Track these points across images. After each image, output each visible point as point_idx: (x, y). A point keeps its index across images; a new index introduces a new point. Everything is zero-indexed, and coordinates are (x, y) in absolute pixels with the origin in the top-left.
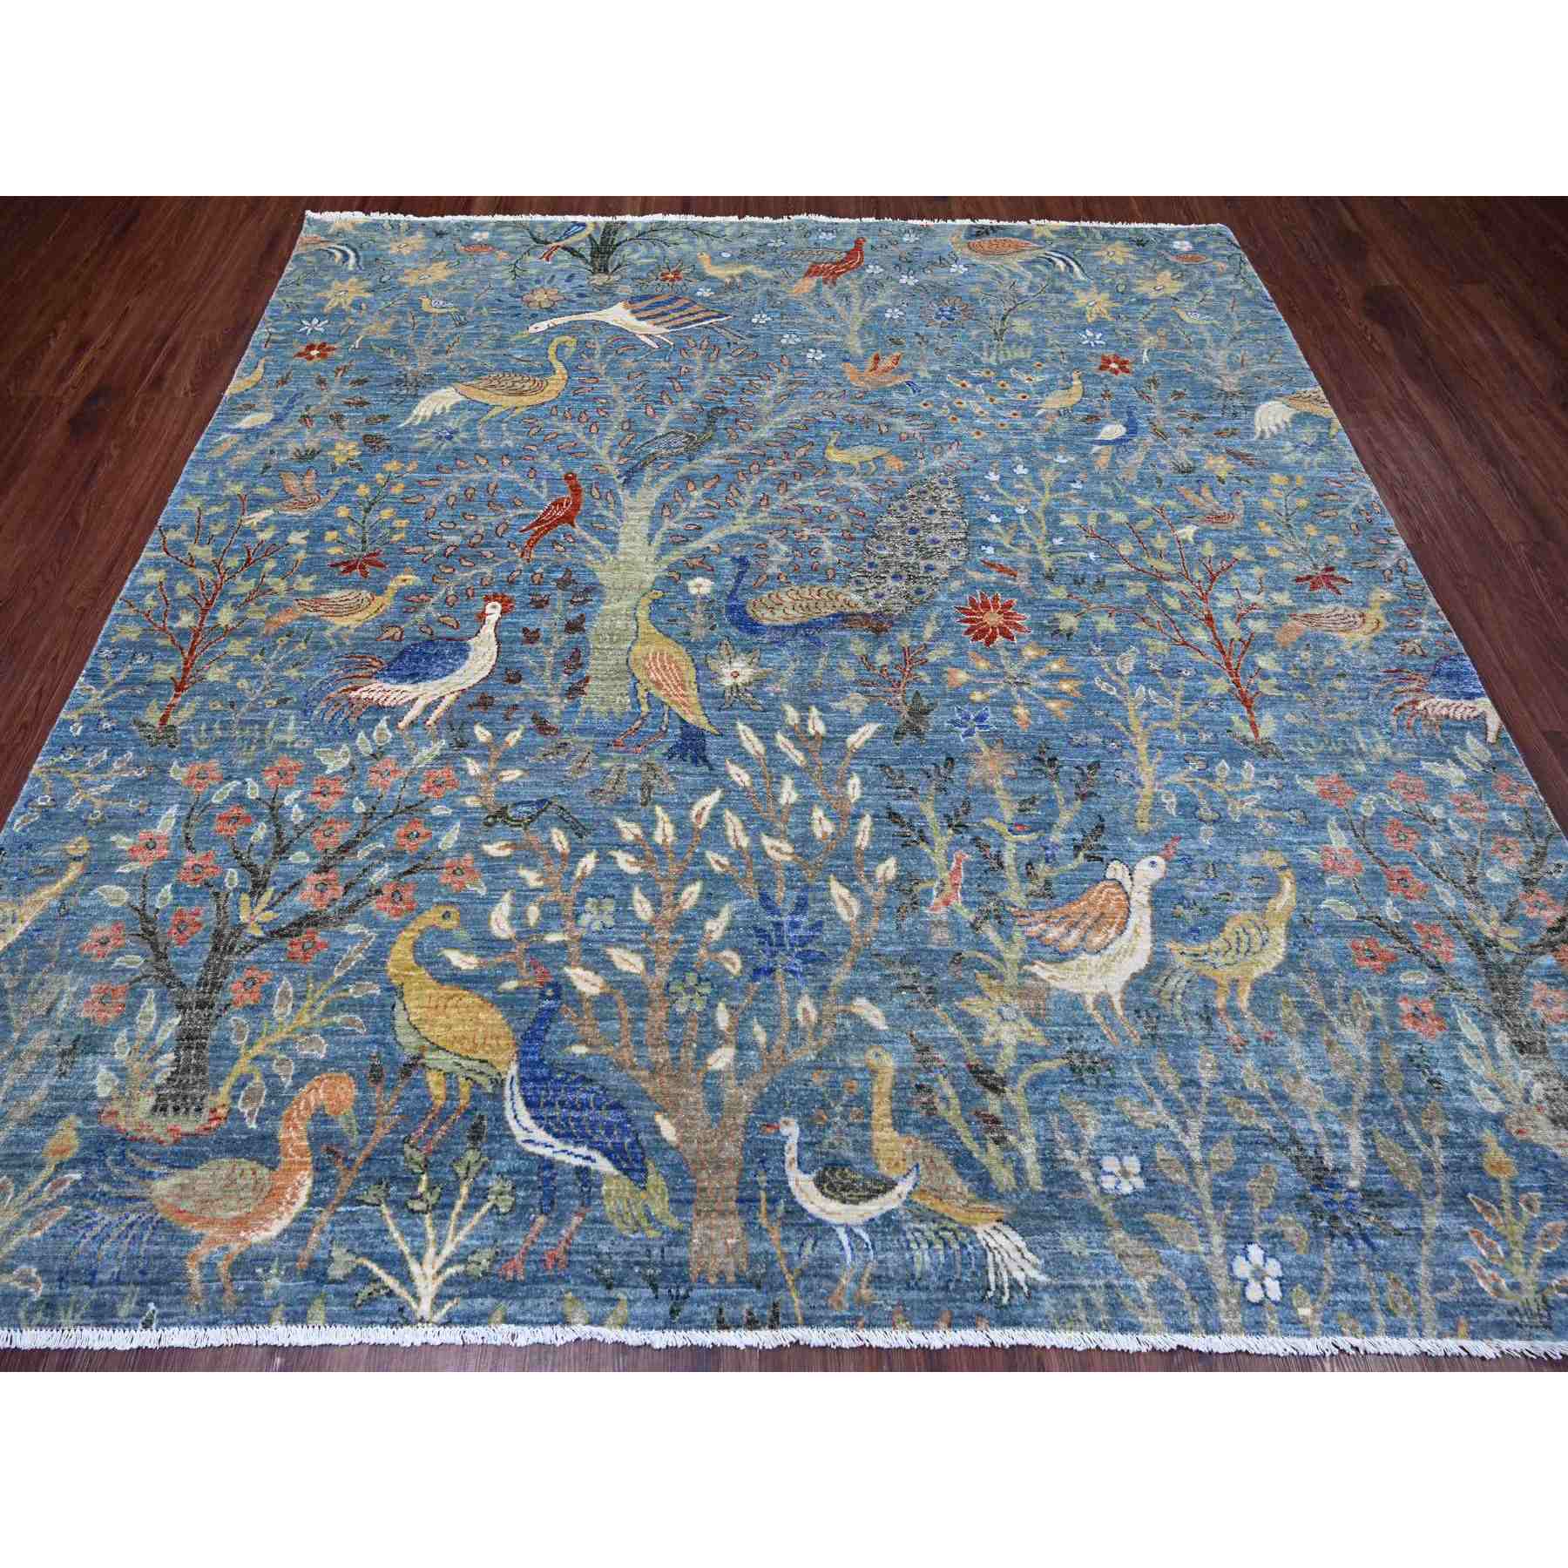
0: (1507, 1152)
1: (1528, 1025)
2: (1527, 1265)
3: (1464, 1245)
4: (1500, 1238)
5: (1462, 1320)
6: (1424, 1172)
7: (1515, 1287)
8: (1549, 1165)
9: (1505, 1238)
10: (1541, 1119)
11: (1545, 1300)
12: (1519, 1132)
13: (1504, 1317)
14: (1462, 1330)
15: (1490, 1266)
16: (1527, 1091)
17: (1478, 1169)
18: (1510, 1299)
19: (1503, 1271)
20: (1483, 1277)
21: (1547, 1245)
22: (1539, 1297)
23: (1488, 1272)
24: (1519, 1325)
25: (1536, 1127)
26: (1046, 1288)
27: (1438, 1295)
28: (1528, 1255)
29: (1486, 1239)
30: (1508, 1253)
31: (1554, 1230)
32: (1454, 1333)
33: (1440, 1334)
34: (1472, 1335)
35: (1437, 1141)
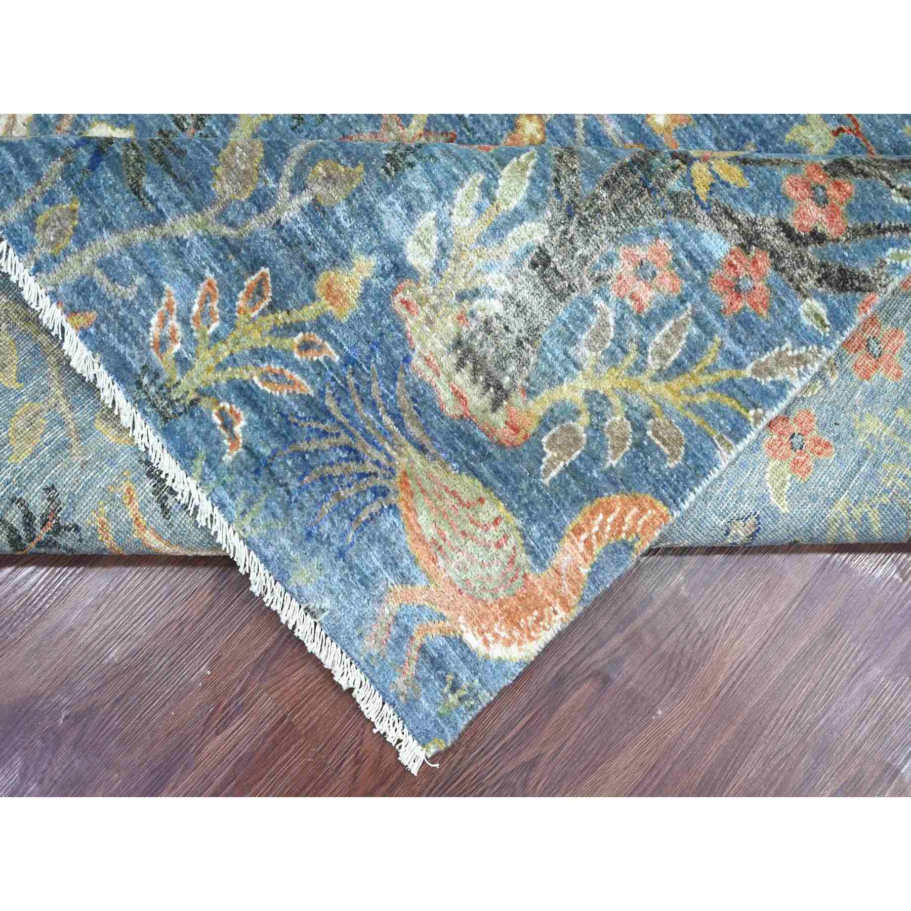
0: (363, 297)
1: (584, 260)
2: (221, 367)
3: (187, 282)
4: (229, 320)
5: (93, 315)
6: (253, 199)
7: (183, 363)
8: (387, 353)
9: (234, 327)
10: (449, 326)
11: (193, 403)
12: (406, 304)
13: (136, 366)
14: (81, 320)
15: (185, 322)
16: (476, 293)
17: (312, 270)
18: (164, 363)
19: (190, 340)
20: (164, 321)
21: (265, 378)
22: (192, 396)
23: (173, 322)
24: (139, 384)
25: (430, 322)
27: (97, 273)
28: (233, 360)
29: (215, 304)
30: (216, 337)
31: (291, 383)
32: (71, 311)
33: (54, 296)
34: (84, 335)
35: (306, 198)
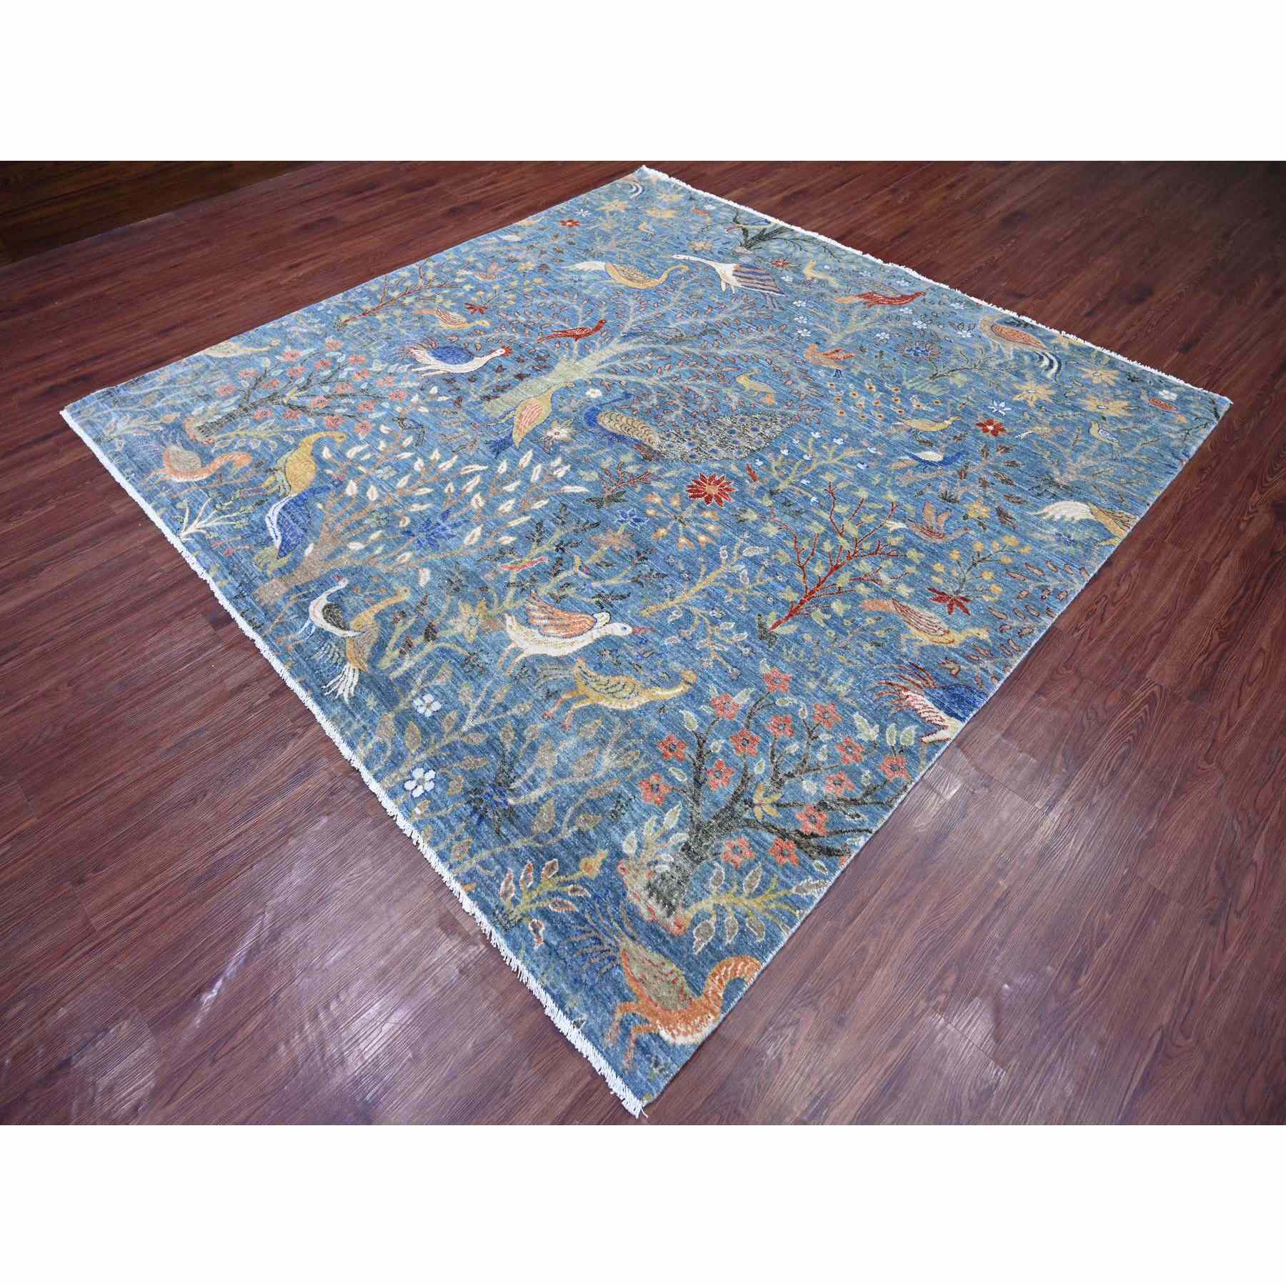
0: (602, 868)
1: (707, 847)
2: (533, 902)
3: (518, 866)
4: (538, 881)
5: (474, 885)
6: (550, 832)
7: (515, 902)
8: (614, 891)
9: (539, 882)
10: (644, 878)
11: (519, 921)
12: (624, 869)
13: (493, 906)
14: (468, 887)
15: (516, 883)
16: (656, 863)
17: (578, 859)
18: (506, 903)
19: (519, 891)
20: (507, 884)
21: (554, 904)
22: (519, 918)
23: (511, 883)
24: (494, 914)
25: (635, 877)
26: (343, 704)
27: (478, 867)
28: (539, 898)
29: (531, 874)
30: (531, 888)
31: (567, 905)
32: (464, 884)
33: (457, 878)
34: (469, 894)
35: (575, 829)
